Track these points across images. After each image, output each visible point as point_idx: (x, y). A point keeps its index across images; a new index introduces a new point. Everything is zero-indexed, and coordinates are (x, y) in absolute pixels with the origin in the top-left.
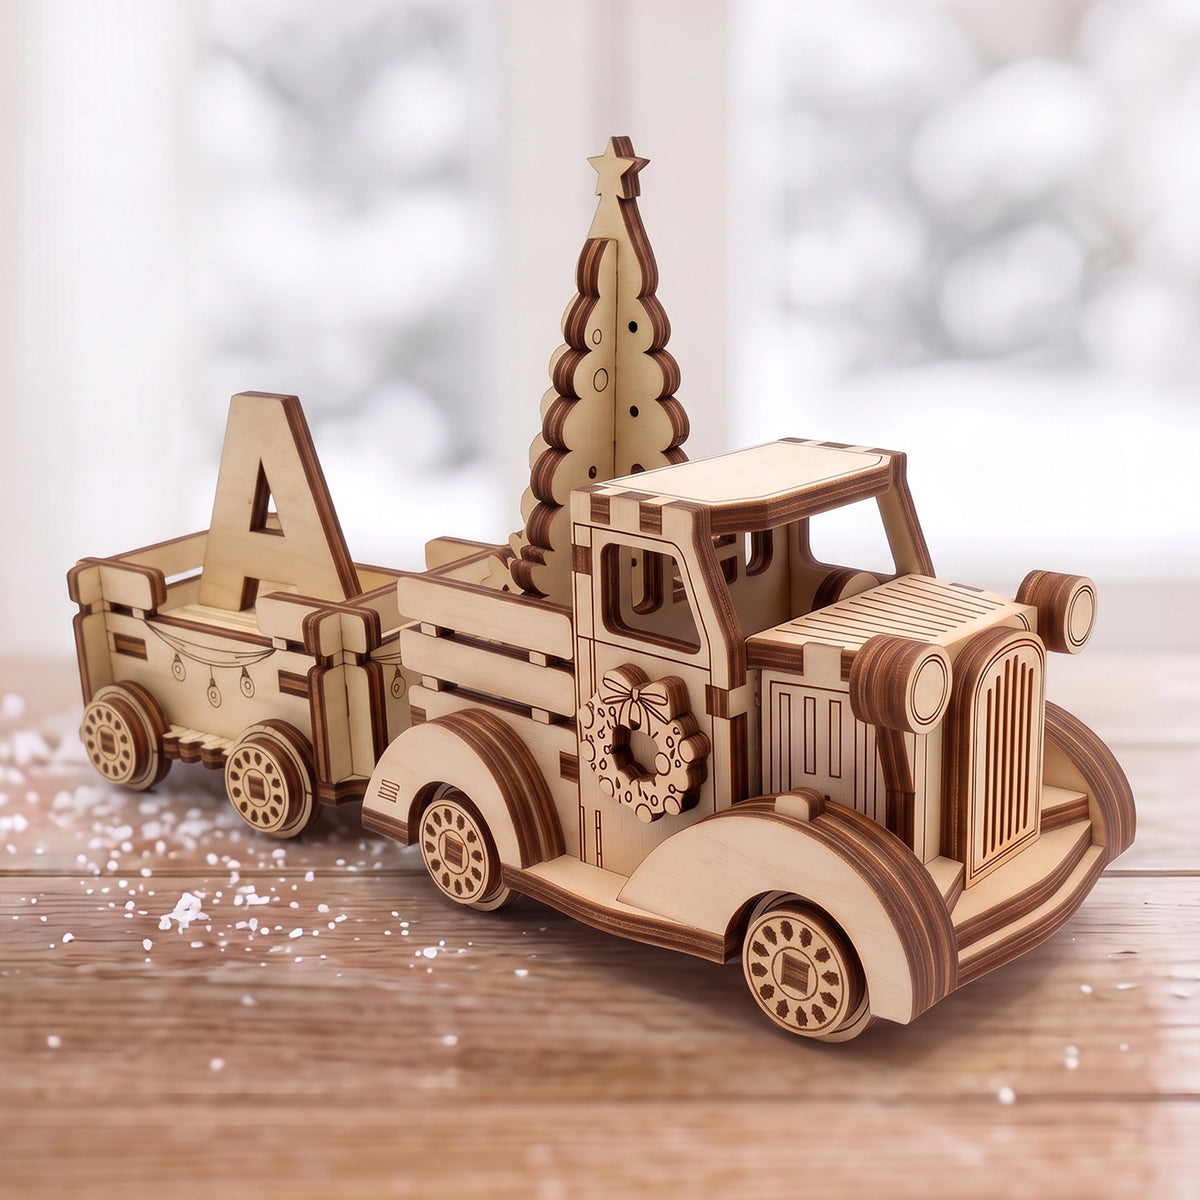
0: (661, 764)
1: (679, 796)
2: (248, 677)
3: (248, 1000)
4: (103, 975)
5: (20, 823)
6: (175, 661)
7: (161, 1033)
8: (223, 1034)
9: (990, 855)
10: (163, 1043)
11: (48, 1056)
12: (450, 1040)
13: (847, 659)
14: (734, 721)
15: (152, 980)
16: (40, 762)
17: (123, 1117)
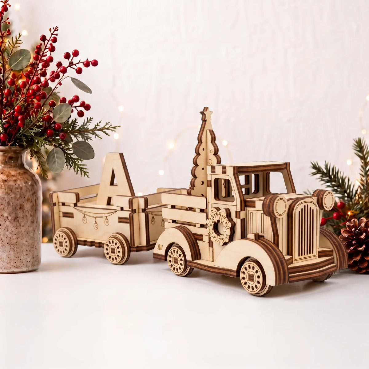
2: (107, 220)
6: (84, 217)
14: (242, 220)
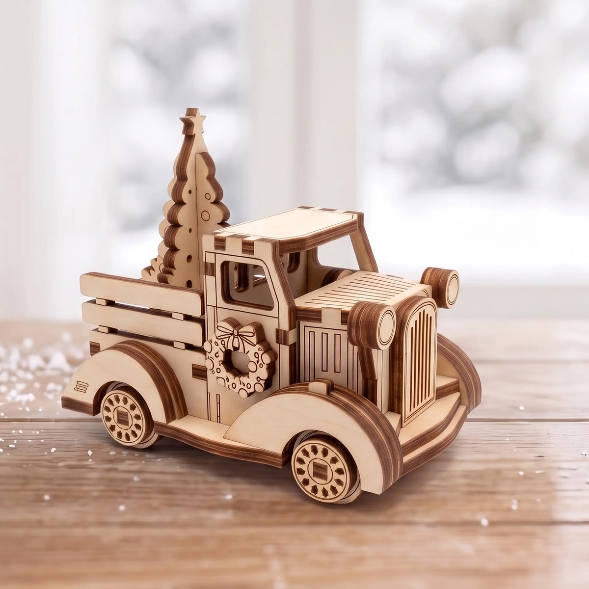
0: (252, 367)
1: (262, 382)
3: (136, 478)
4: (70, 467)
5: (31, 397)
7: (96, 494)
8: (125, 494)
9: (413, 410)
10: (97, 498)
11: (44, 504)
12: (229, 497)
13: (344, 314)
15: (92, 469)
16: (41, 369)
17: (78, 532)
